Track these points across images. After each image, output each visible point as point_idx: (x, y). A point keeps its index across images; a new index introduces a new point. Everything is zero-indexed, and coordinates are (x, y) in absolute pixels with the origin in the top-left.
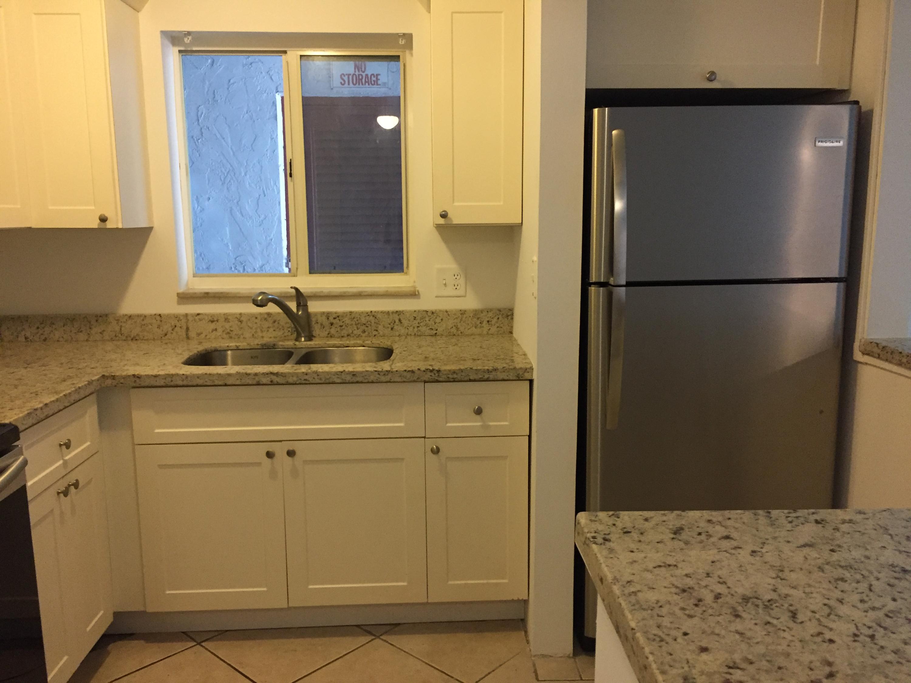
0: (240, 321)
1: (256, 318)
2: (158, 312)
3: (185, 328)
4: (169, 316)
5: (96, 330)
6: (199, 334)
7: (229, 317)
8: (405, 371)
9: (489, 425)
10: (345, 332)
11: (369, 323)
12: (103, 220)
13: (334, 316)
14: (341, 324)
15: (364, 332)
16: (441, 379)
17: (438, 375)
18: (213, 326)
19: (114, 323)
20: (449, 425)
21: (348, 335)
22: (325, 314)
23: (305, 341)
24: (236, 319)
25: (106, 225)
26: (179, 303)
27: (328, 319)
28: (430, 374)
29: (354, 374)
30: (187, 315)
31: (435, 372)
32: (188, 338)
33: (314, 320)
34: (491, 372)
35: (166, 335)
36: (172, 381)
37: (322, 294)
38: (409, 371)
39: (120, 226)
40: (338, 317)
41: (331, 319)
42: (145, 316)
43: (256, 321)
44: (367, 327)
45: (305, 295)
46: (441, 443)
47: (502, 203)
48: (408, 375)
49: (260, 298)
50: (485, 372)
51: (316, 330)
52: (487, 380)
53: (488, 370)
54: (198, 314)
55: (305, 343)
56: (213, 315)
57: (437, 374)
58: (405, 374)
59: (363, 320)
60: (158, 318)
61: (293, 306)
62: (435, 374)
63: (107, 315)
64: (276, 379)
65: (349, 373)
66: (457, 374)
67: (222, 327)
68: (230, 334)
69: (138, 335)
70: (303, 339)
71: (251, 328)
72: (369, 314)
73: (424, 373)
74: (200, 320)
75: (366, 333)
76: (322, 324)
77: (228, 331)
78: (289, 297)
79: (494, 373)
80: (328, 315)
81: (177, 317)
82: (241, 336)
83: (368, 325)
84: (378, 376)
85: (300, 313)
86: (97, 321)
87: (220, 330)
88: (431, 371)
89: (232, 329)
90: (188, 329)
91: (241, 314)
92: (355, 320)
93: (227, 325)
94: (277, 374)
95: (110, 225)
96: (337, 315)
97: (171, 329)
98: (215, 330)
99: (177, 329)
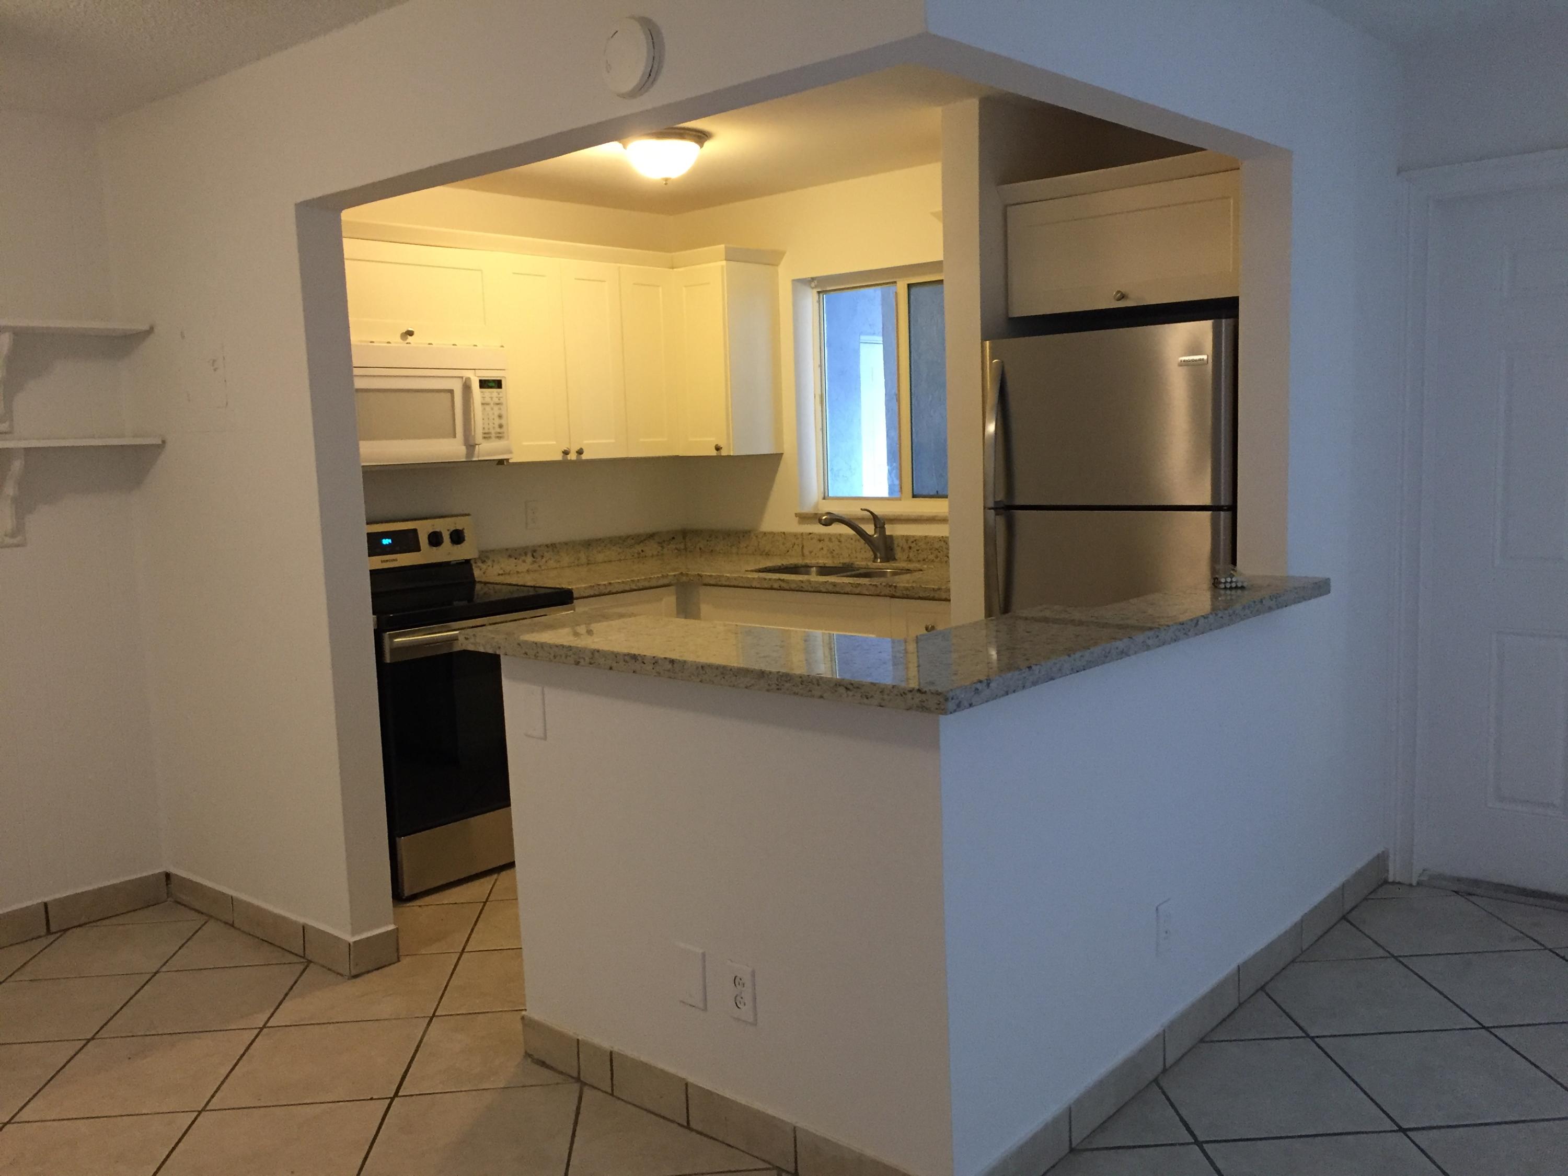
0: (840, 543)
1: (852, 539)
2: (783, 530)
4: (790, 534)
5: (743, 545)
6: (811, 552)
8: (871, 584)
10: (921, 557)
11: (941, 548)
12: (718, 448)
13: (912, 539)
14: (918, 548)
15: (937, 557)
18: (820, 545)
19: (755, 539)
21: (924, 560)
22: (905, 538)
23: (880, 562)
24: (836, 541)
25: (720, 453)
26: (800, 523)
27: (907, 542)
30: (802, 534)
32: (803, 555)
33: (896, 542)
35: (788, 551)
37: (902, 518)
38: (874, 585)
39: (732, 454)
40: (915, 540)
41: (909, 542)
42: (776, 534)
43: (851, 541)
44: (939, 552)
45: (879, 517)
48: (873, 588)
49: (824, 518)
51: (899, 554)
52: (933, 599)
53: (933, 589)
54: (810, 534)
55: (880, 564)
56: (820, 535)
59: (937, 545)
60: (783, 535)
61: (869, 529)
63: (750, 532)
69: (770, 551)
70: (879, 560)
72: (941, 539)
74: (812, 539)
75: (939, 559)
76: (902, 548)
78: (863, 519)
79: (938, 592)
80: (907, 538)
81: (795, 535)
83: (939, 550)
85: (875, 536)
86: (744, 536)
87: (825, 549)
90: (803, 547)
91: (840, 535)
92: (929, 544)
93: (831, 545)
95: (724, 453)
97: (791, 546)
98: (822, 549)
99: (796, 547)
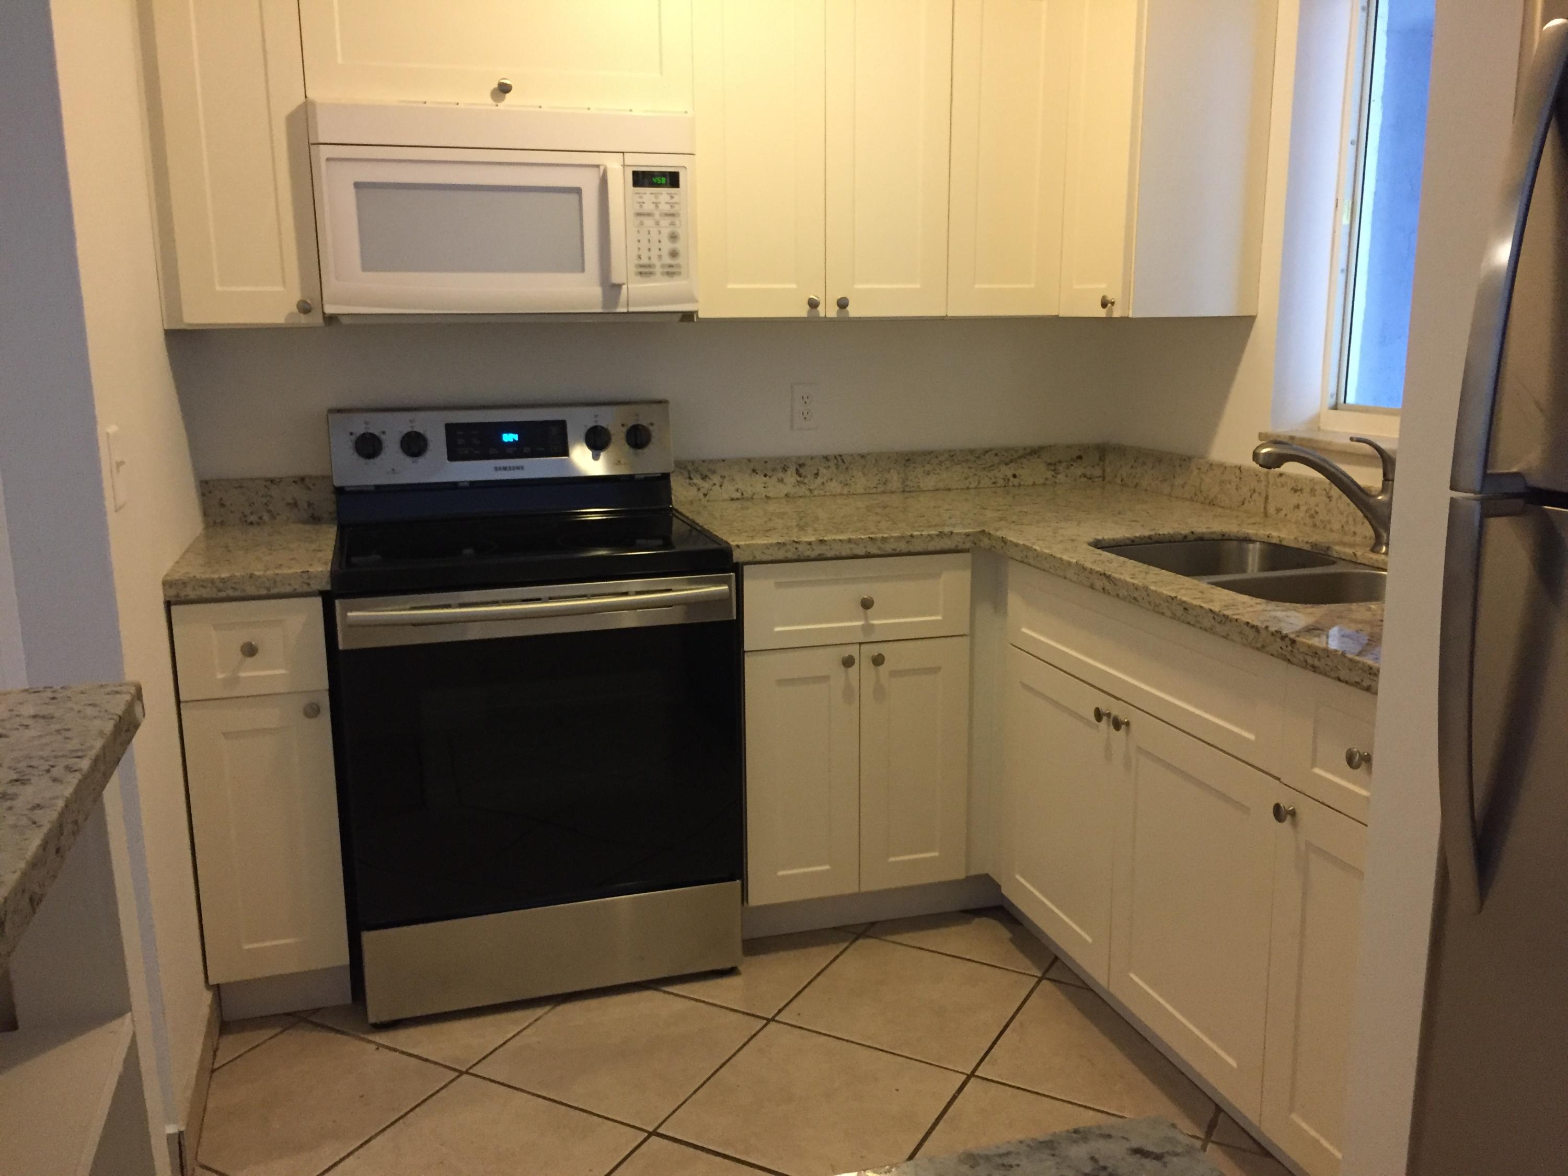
0: (1329, 498)
2: (1238, 463)
3: (1264, 496)
4: (1249, 472)
5: (1178, 481)
6: (1278, 510)
7: (1317, 487)
12: (1106, 304)
16: (1294, 661)
17: (1292, 651)
18: (1295, 499)
19: (1196, 472)
20: (1317, 771)
24: (1324, 492)
25: (1113, 312)
28: (1280, 643)
30: (1267, 473)
31: (1289, 643)
32: (1266, 515)
35: (1243, 503)
39: (1130, 316)
42: (1225, 468)
54: (1281, 475)
56: (1296, 480)
57: (1290, 648)
60: (1238, 472)
62: (1287, 647)
63: (1191, 459)
67: (1306, 503)
68: (1314, 518)
71: (1342, 513)
73: (1273, 638)
74: (1283, 486)
77: (1313, 512)
81: (1256, 475)
82: (1328, 525)
86: (1181, 466)
87: (1303, 508)
89: (1317, 509)
90: (1267, 498)
95: (1117, 312)
97: (1249, 494)
98: (1298, 507)
99: (1255, 496)
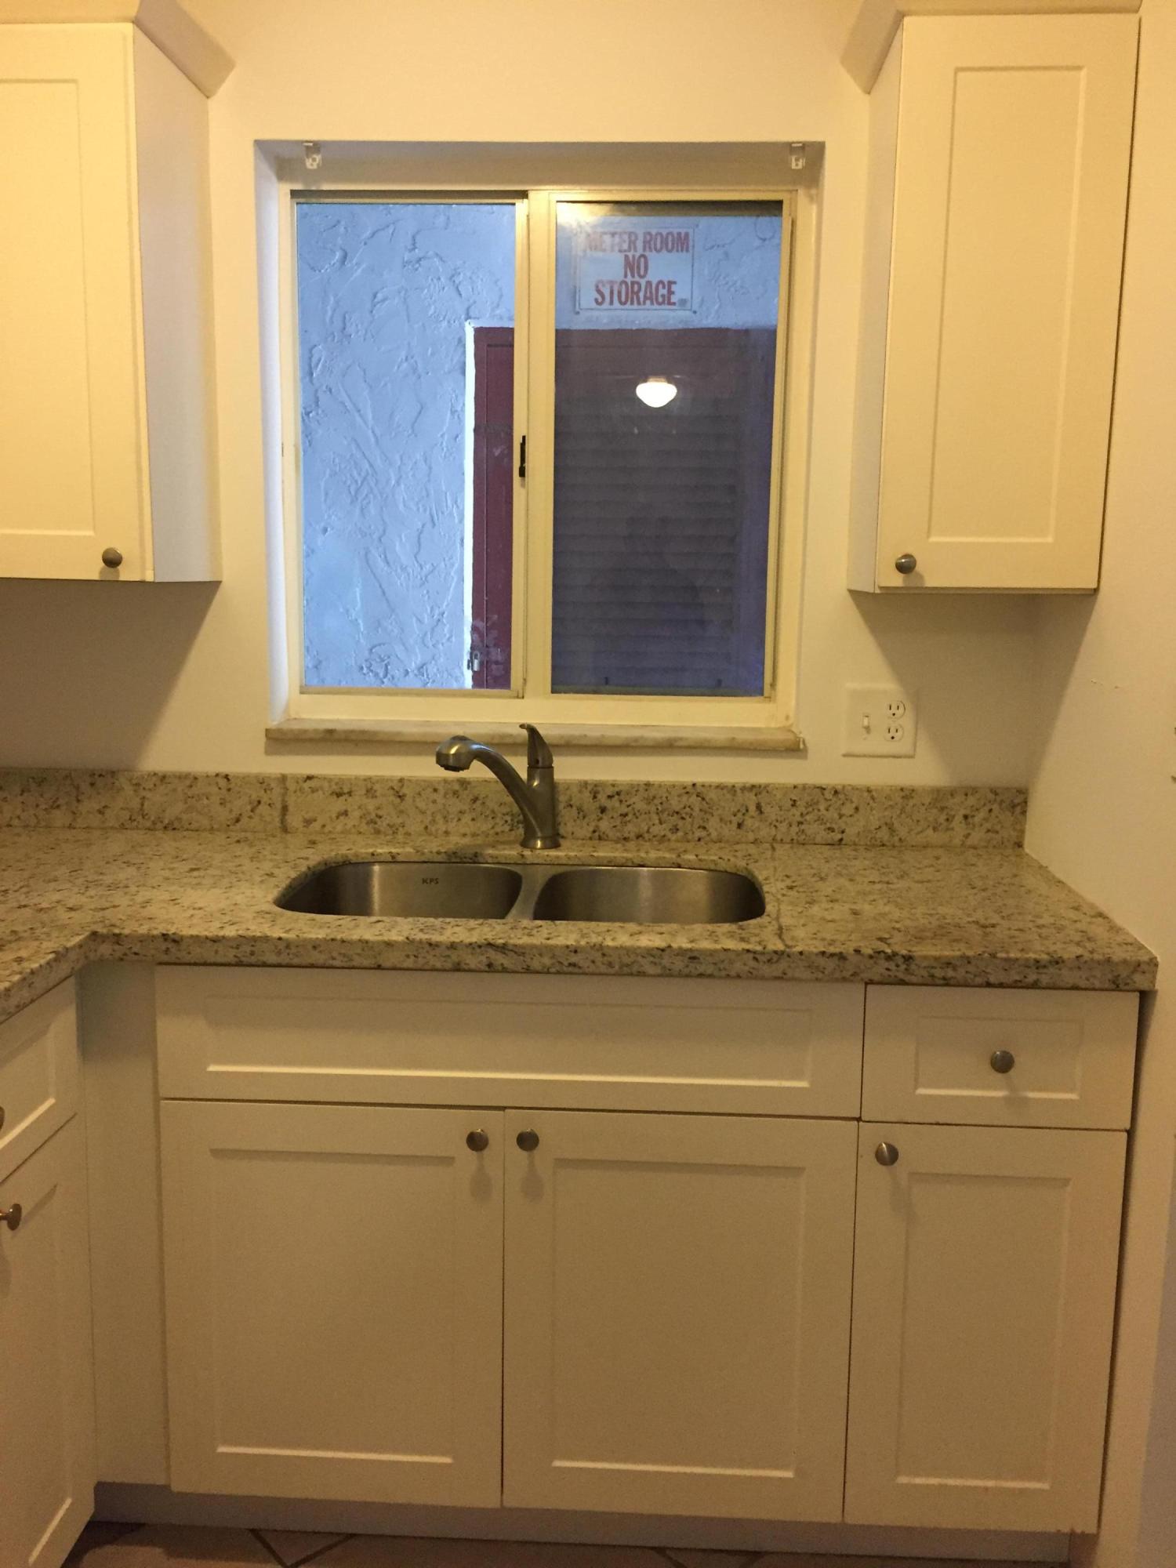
0: (400, 797)
1: (435, 790)
2: (224, 769)
3: (279, 806)
4: (245, 779)
5: (90, 804)
6: (308, 822)
7: (377, 787)
8: (823, 953)
9: (1026, 1100)
10: (631, 829)
11: (688, 809)
12: (112, 561)
13: (610, 791)
14: (625, 810)
15: (675, 829)
16: (914, 979)
17: (906, 969)
18: (339, 805)
19: (129, 790)
20: (921, 1091)
21: (639, 836)
22: (590, 788)
23: (544, 848)
24: (392, 792)
25: (118, 573)
26: (269, 751)
27: (595, 797)
28: (887, 965)
29: (693, 957)
30: (283, 778)
31: (900, 961)
32: (285, 830)
33: (562, 798)
34: (1045, 967)
35: (238, 820)
36: (252, 953)
37: (583, 742)
38: (832, 955)
39: (149, 577)
40: (618, 794)
41: (602, 798)
42: (196, 778)
43: (435, 796)
44: (683, 818)
45: (546, 740)
46: (902, 1138)
47: (1050, 539)
48: (830, 965)
49: (453, 751)
50: (1029, 967)
51: (568, 823)
52: (1035, 986)
53: (1037, 961)
54: (309, 778)
55: (546, 852)
56: (340, 781)
57: (903, 967)
58: (822, 961)
59: (675, 804)
60: (223, 783)
61: (520, 765)
62: (897, 966)
63: (113, 773)
64: (499, 959)
65: (682, 952)
66: (955, 969)
67: (360, 807)
68: (376, 823)
69: (179, 819)
70: (539, 844)
71: (423, 813)
72: (689, 789)
73: (872, 961)
74: (314, 791)
75: (680, 834)
76: (580, 810)
77: (373, 816)
78: (513, 746)
79: (1052, 970)
80: (595, 789)
81: (262, 782)
82: (401, 829)
83: (684, 815)
84: (753, 963)
85: (535, 784)
86: (92, 784)
87: (354, 815)
88: (889, 958)
89: (380, 813)
90: (285, 809)
91: (401, 780)
92: (657, 801)
93: (371, 805)
94: (503, 948)
95: (126, 573)
96: (617, 789)
97: (249, 808)
98: (346, 813)
99: (263, 809)
